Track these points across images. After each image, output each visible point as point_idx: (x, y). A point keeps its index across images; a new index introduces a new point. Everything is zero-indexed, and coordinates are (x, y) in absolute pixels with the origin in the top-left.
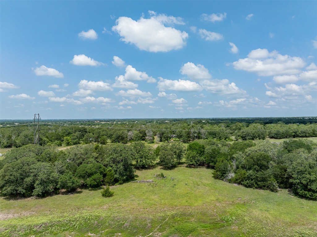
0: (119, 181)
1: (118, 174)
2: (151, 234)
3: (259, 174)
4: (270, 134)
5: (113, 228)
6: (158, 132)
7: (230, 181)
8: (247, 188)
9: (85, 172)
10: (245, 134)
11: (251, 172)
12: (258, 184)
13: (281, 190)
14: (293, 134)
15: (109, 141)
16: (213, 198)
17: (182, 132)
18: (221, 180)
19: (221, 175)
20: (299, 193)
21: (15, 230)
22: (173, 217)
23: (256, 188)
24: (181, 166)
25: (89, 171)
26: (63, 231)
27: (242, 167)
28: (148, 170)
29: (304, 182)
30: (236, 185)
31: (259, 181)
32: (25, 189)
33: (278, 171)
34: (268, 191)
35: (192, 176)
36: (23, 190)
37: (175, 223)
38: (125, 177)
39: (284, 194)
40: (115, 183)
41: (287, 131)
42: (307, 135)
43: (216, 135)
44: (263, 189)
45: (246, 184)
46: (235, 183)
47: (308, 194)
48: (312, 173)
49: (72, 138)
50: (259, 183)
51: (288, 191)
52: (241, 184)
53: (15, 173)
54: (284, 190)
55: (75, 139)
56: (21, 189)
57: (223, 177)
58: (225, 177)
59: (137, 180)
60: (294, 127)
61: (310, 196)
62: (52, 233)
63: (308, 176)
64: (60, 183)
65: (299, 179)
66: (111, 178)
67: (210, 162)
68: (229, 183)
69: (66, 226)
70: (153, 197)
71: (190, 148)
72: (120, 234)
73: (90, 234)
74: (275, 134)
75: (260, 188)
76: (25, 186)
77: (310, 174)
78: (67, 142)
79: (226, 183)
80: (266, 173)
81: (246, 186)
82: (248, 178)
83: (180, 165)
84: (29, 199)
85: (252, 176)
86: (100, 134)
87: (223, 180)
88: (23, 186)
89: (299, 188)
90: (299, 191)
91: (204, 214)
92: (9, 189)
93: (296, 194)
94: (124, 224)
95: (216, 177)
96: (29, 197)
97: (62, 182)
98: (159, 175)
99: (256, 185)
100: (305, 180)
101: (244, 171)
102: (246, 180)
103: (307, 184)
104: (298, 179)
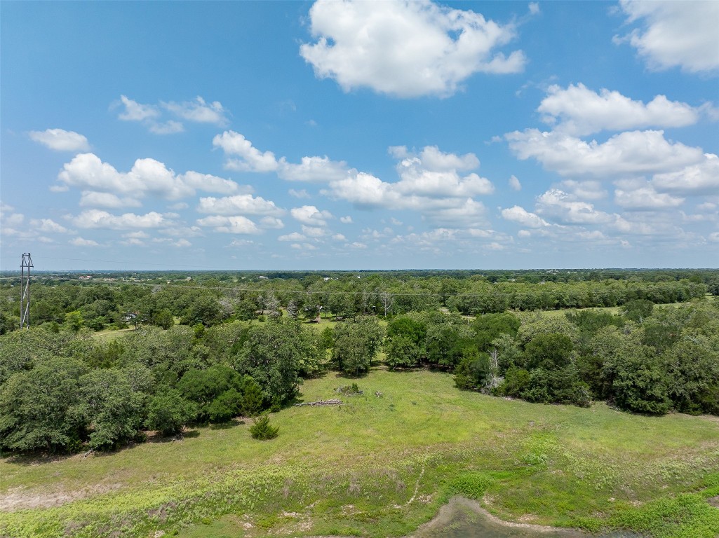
0: (271, 405)
1: (268, 388)
2: (412, 499)
3: (554, 375)
4: (512, 302)
5: (330, 497)
6: (292, 300)
7: (496, 393)
8: (533, 404)
9: (202, 387)
10: (468, 301)
11: (539, 371)
12: (553, 395)
13: (594, 404)
14: (557, 301)
15: (177, 320)
16: (484, 425)
17: (342, 298)
18: (475, 391)
19: (474, 381)
20: (632, 406)
21: (109, 525)
22: (433, 464)
23: (550, 402)
24: (376, 370)
25: (212, 385)
26: (222, 514)
27: (516, 364)
28: (313, 380)
29: (641, 384)
30: (509, 399)
31: (556, 389)
32: (68, 434)
33: (587, 367)
34: (573, 406)
35: (414, 388)
36: (64, 436)
37: (442, 476)
38: (283, 396)
39: (600, 409)
40: (263, 410)
41: (545, 297)
42: (580, 303)
43: (410, 305)
44: (564, 403)
45: (529, 395)
46: (506, 395)
47: (649, 405)
48: (653, 368)
49: (85, 314)
50: (556, 392)
51: (607, 404)
52: (520, 397)
53: (44, 397)
54: (598, 403)
55: (94, 317)
56: (58, 436)
57: (479, 386)
58: (485, 385)
59: (303, 401)
60: (557, 288)
61: (652, 408)
62: (197, 521)
63: (647, 372)
64: (151, 415)
65: (630, 380)
66: (256, 400)
67: (438, 359)
68: (495, 395)
69: (219, 504)
70: (364, 432)
71: (395, 330)
72: (351, 506)
73: (286, 514)
74: (523, 302)
75: (558, 401)
76: (68, 427)
77: (648, 368)
78: (74, 324)
79: (487, 396)
80: (568, 373)
81: (529, 399)
82: (534, 383)
83: (374, 368)
84: (77, 457)
85: (540, 379)
86: (157, 306)
87: (479, 391)
88: (63, 428)
89: (630, 396)
90: (631, 401)
91: (487, 455)
92: (31, 436)
93: (625, 406)
94: (347, 487)
95: (462, 386)
96: (76, 453)
97: (158, 412)
98: (348, 388)
99: (550, 397)
100: (642, 380)
101: (521, 372)
102: (531, 389)
103: (647, 386)
104: (628, 378)
